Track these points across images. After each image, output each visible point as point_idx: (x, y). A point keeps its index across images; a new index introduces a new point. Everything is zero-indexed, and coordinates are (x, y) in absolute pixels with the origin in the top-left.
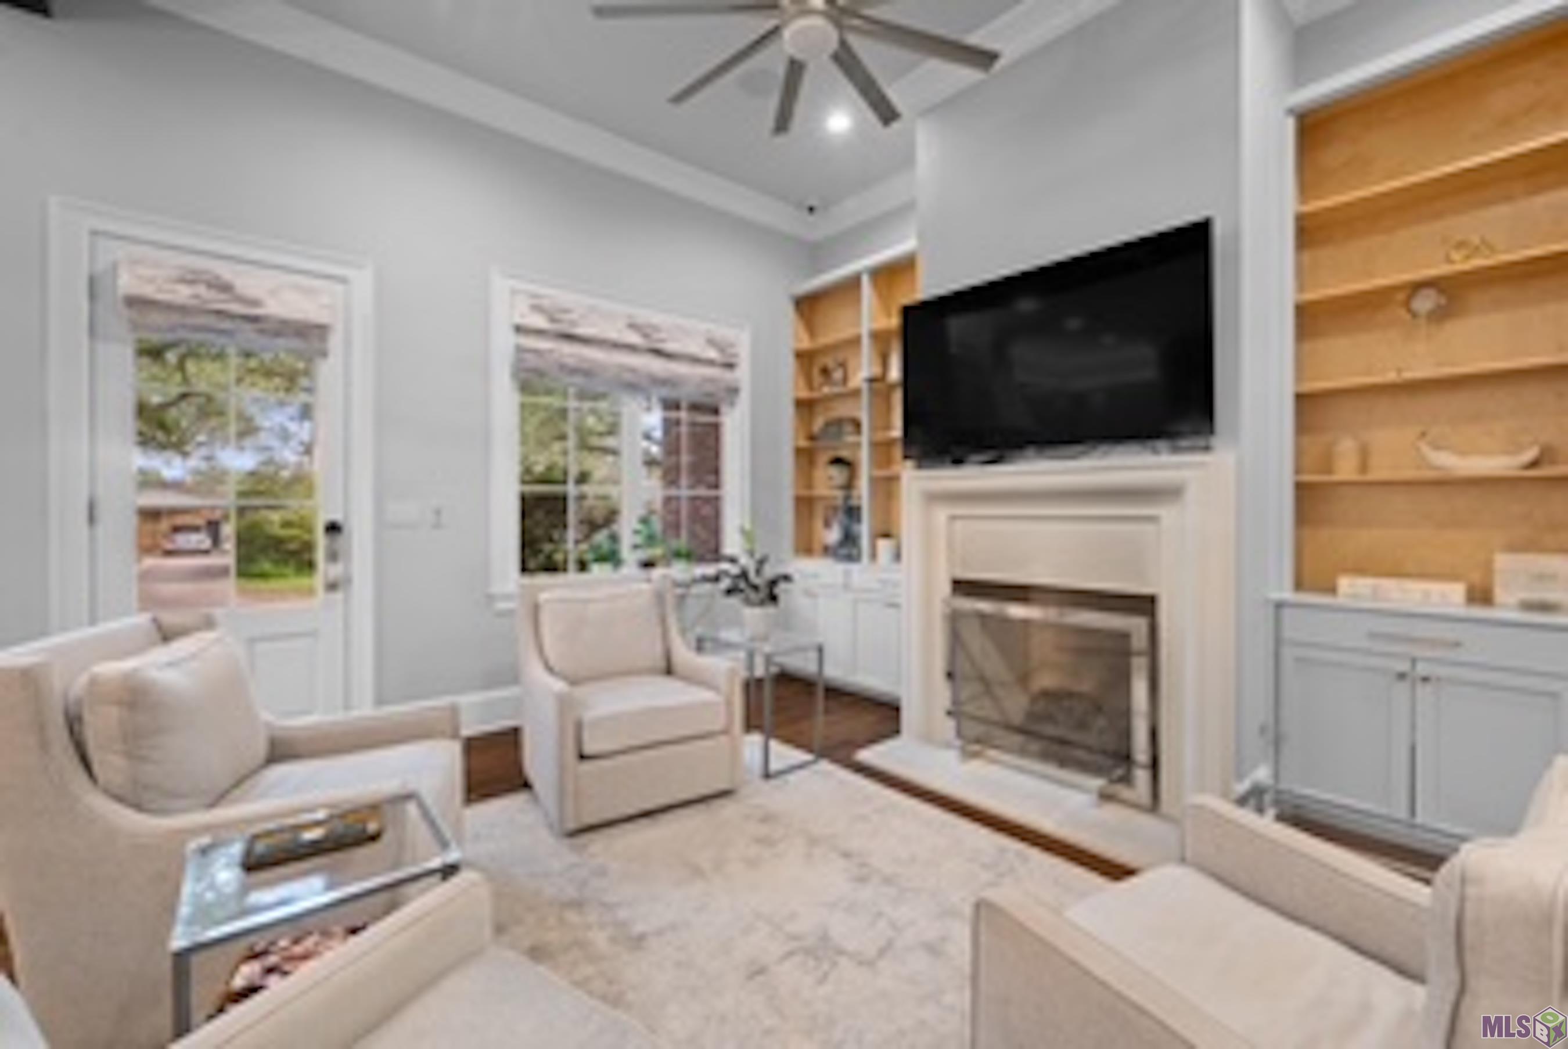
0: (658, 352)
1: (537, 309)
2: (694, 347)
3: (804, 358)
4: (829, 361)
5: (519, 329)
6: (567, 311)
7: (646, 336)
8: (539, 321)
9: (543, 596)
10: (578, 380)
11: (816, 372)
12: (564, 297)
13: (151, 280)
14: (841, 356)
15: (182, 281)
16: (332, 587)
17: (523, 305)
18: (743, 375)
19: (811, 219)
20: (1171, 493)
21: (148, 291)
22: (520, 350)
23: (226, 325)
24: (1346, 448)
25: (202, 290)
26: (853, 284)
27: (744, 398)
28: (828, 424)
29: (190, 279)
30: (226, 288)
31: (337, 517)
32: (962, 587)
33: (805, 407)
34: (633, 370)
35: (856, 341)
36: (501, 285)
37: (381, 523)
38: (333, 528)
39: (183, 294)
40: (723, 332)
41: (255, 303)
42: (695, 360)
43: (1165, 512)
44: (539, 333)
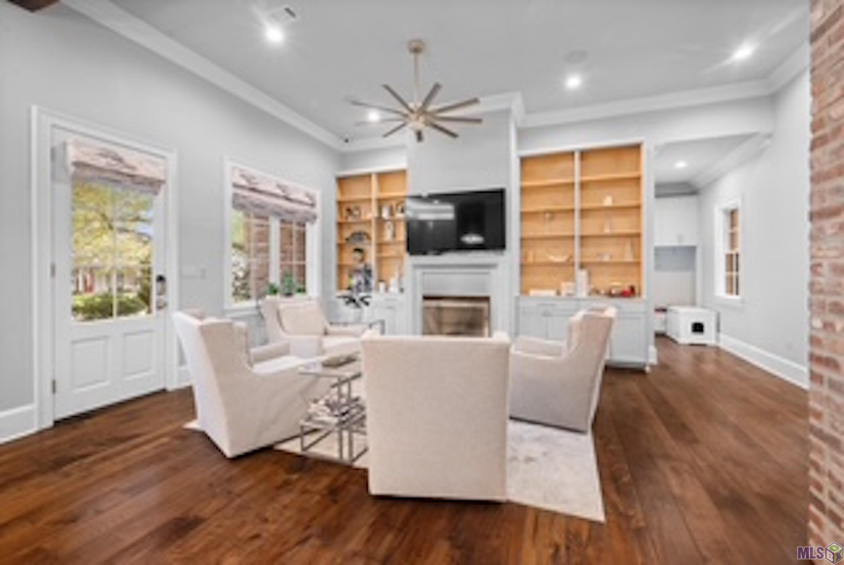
0: (287, 199)
1: (243, 176)
2: (301, 196)
3: (340, 204)
4: (352, 206)
5: (236, 186)
6: (254, 178)
7: (284, 191)
8: (243, 182)
9: (282, 306)
10: (257, 210)
11: (344, 211)
12: (252, 171)
13: (87, 154)
14: (357, 205)
15: (101, 155)
16: (159, 308)
17: (237, 173)
18: (317, 210)
19: (347, 144)
20: (492, 266)
21: (86, 159)
22: (235, 195)
23: (118, 178)
24: (531, 253)
25: (109, 160)
26: (369, 176)
27: (318, 221)
28: (353, 235)
29: (105, 154)
30: (120, 160)
31: (161, 273)
32: (426, 298)
33: (340, 225)
34: (280, 207)
35: (370, 200)
36: (228, 165)
37: (181, 276)
38: (161, 279)
39: (102, 162)
40: (311, 191)
41: (133, 168)
42: (301, 202)
43: (493, 272)
44: (242, 187)
